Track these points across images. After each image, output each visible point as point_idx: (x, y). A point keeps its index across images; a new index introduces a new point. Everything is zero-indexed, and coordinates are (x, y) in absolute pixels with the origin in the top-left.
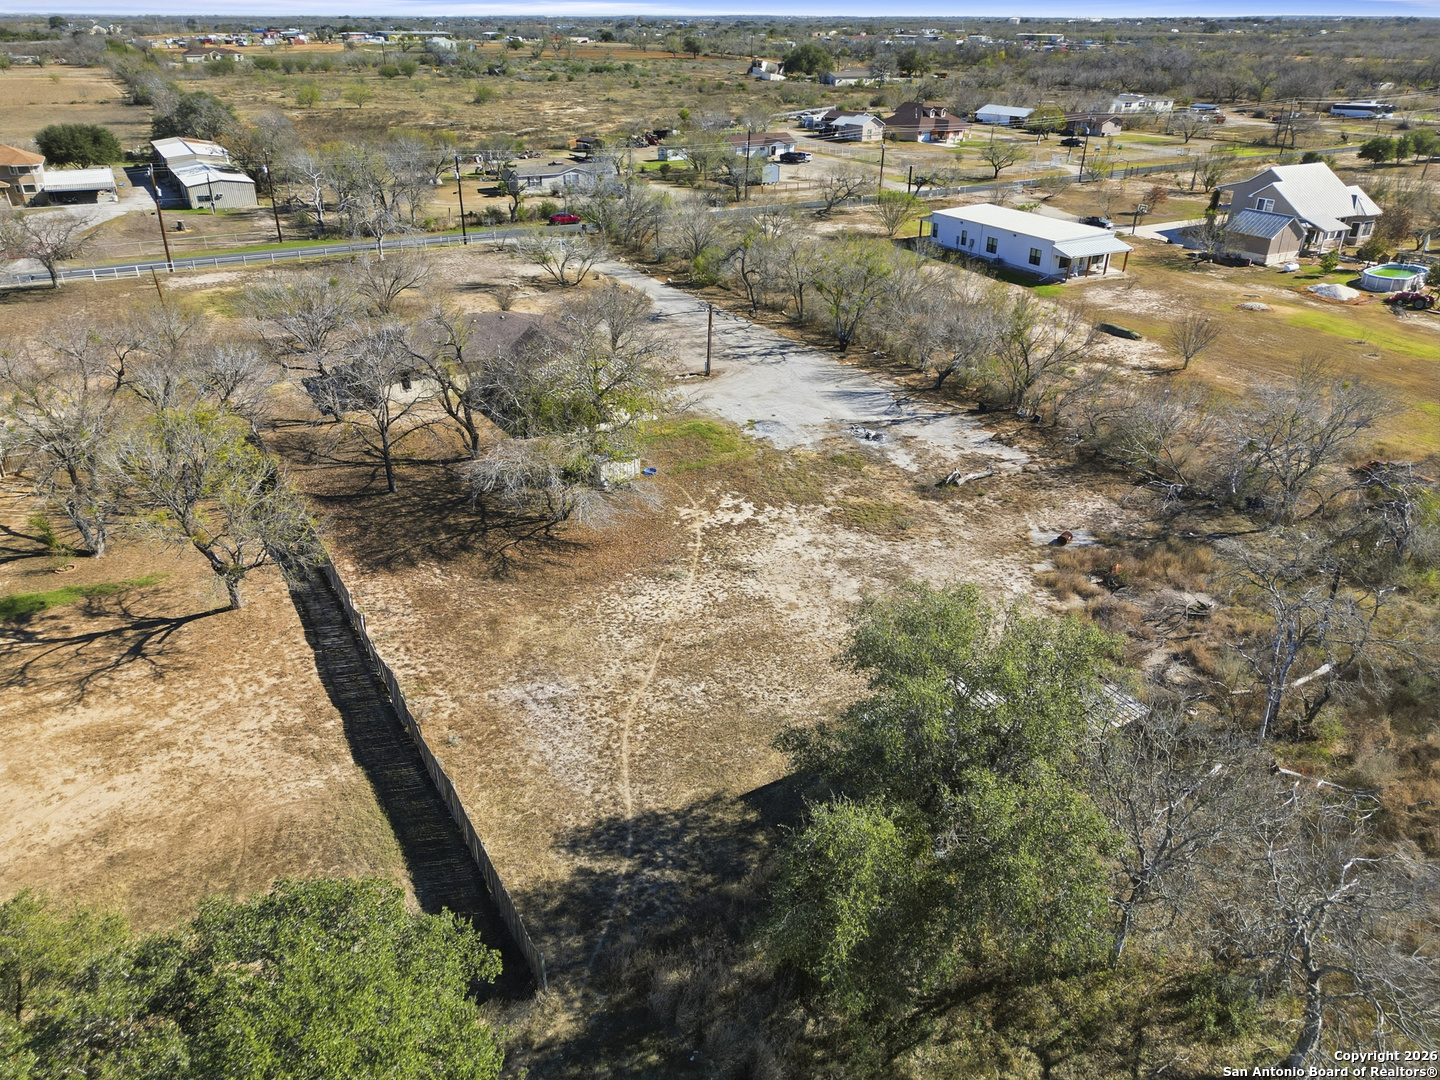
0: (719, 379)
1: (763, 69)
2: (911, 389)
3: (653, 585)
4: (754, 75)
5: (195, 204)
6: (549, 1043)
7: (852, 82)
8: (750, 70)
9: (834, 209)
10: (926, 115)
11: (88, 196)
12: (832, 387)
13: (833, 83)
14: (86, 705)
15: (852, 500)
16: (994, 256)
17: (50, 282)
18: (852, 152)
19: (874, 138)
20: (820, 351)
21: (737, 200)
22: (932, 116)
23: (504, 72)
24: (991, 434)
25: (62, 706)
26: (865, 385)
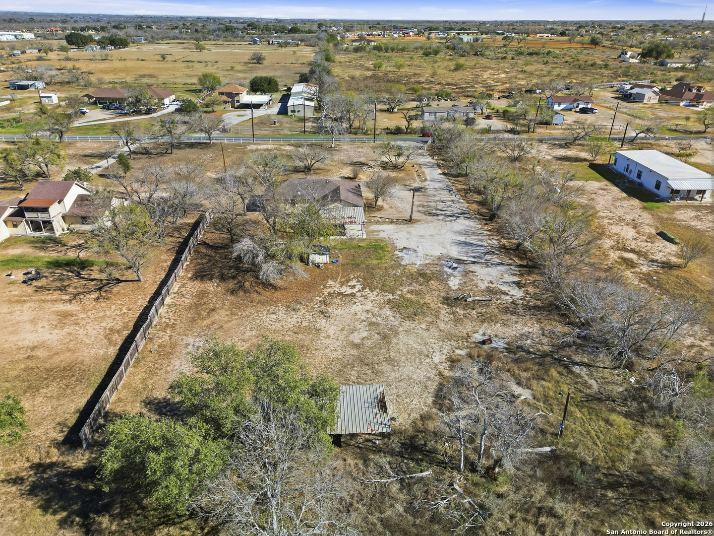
0: (414, 225)
1: (628, 56)
2: (503, 248)
3: (284, 312)
4: (621, 59)
5: (290, 113)
6: (69, 467)
7: (679, 65)
8: (620, 56)
9: (577, 142)
10: (690, 90)
11: (258, 106)
12: (462, 238)
13: (666, 65)
14: (70, 303)
15: (409, 296)
16: (639, 181)
17: (208, 141)
18: (630, 108)
19: (652, 102)
20: (479, 219)
21: (528, 132)
22: (694, 91)
23: (481, 54)
24: (516, 279)
25: (64, 302)
26: (481, 240)
